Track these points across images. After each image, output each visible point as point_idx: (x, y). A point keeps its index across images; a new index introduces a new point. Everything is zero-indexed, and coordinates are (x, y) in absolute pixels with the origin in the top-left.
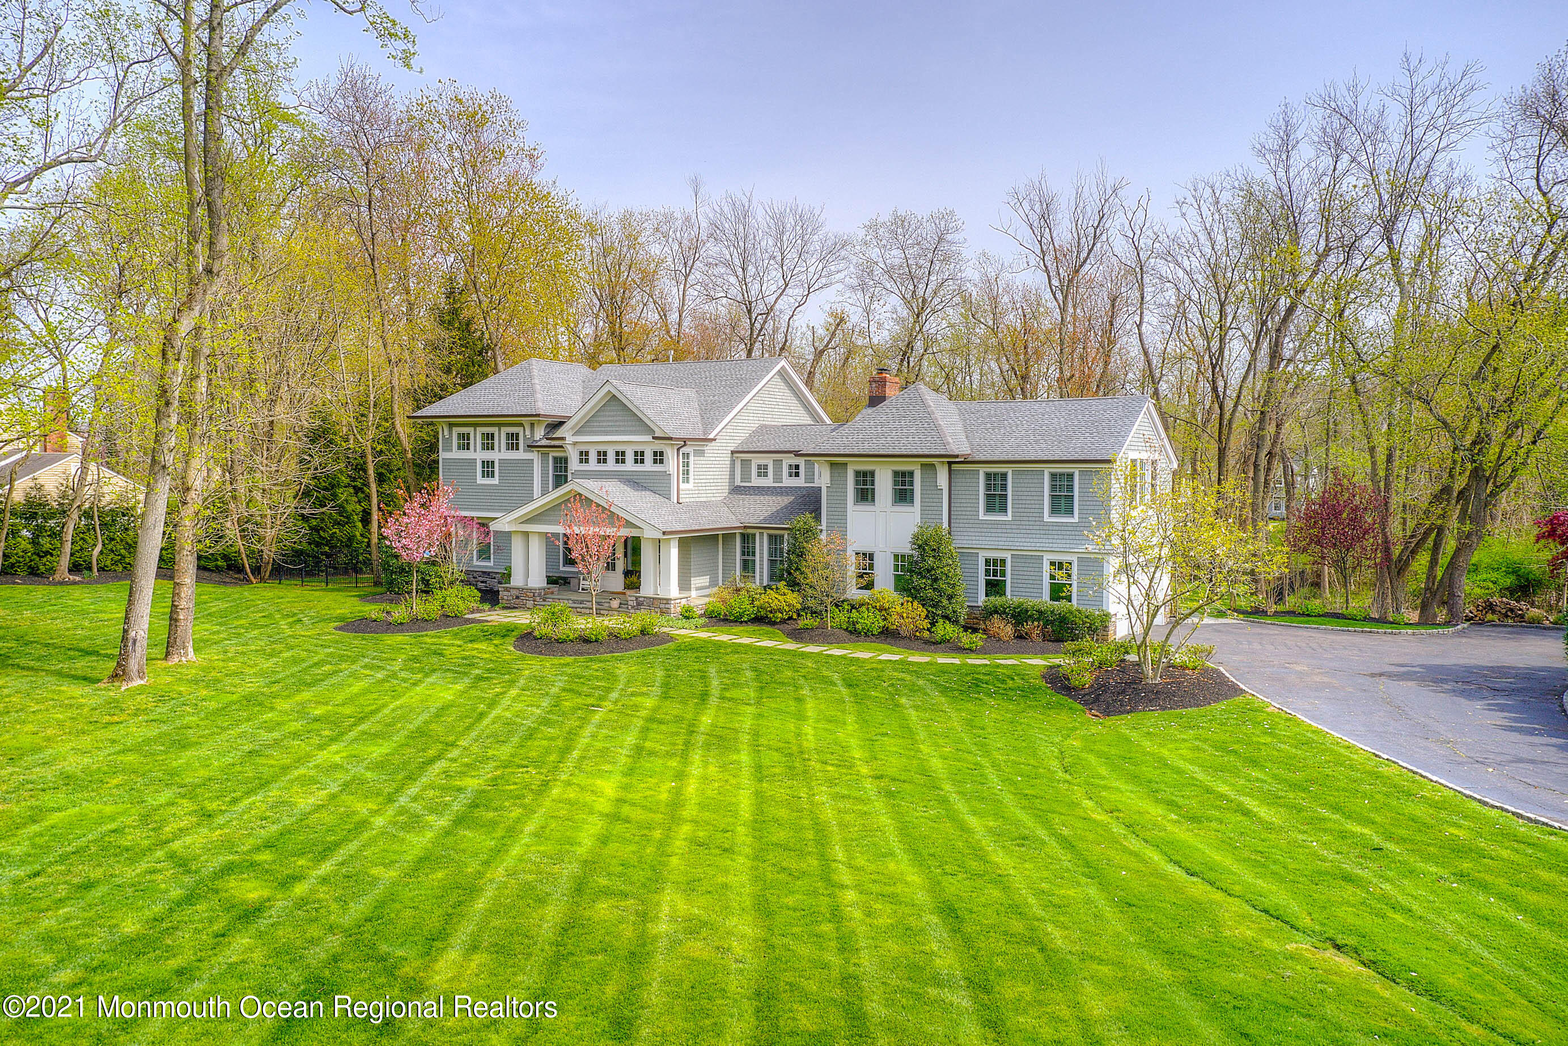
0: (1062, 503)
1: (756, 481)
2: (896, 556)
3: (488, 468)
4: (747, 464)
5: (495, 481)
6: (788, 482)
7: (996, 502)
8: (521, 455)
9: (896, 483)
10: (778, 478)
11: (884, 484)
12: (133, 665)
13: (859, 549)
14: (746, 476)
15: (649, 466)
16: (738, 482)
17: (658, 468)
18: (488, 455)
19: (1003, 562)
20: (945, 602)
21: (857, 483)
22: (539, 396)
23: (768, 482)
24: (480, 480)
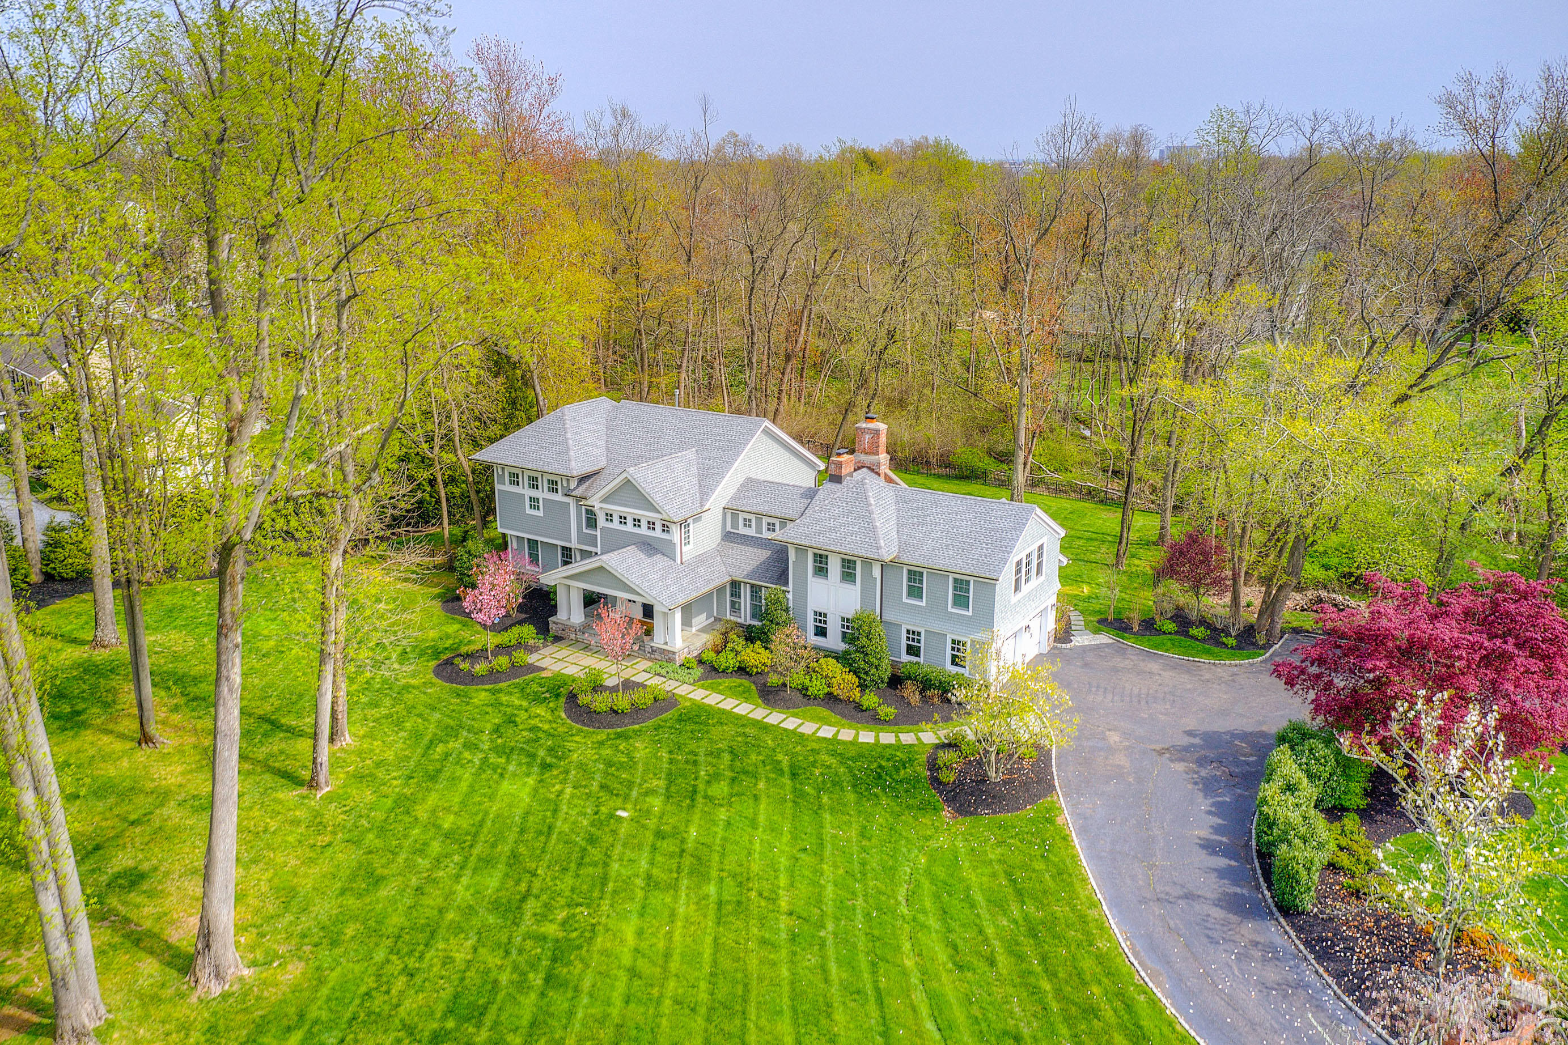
0: (960, 600)
1: (742, 530)
2: (843, 619)
3: (534, 502)
4: (735, 517)
5: (540, 513)
6: (766, 535)
7: (915, 592)
8: (558, 497)
9: (843, 566)
10: (759, 530)
11: (834, 566)
12: (322, 779)
13: (819, 610)
14: (735, 524)
15: (658, 533)
16: (729, 528)
17: (665, 536)
18: (534, 493)
19: (919, 634)
20: (873, 671)
21: (815, 561)
22: (572, 453)
23: (751, 532)
24: (529, 511)
